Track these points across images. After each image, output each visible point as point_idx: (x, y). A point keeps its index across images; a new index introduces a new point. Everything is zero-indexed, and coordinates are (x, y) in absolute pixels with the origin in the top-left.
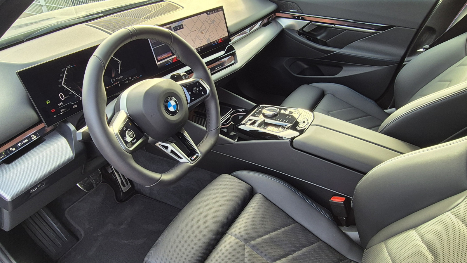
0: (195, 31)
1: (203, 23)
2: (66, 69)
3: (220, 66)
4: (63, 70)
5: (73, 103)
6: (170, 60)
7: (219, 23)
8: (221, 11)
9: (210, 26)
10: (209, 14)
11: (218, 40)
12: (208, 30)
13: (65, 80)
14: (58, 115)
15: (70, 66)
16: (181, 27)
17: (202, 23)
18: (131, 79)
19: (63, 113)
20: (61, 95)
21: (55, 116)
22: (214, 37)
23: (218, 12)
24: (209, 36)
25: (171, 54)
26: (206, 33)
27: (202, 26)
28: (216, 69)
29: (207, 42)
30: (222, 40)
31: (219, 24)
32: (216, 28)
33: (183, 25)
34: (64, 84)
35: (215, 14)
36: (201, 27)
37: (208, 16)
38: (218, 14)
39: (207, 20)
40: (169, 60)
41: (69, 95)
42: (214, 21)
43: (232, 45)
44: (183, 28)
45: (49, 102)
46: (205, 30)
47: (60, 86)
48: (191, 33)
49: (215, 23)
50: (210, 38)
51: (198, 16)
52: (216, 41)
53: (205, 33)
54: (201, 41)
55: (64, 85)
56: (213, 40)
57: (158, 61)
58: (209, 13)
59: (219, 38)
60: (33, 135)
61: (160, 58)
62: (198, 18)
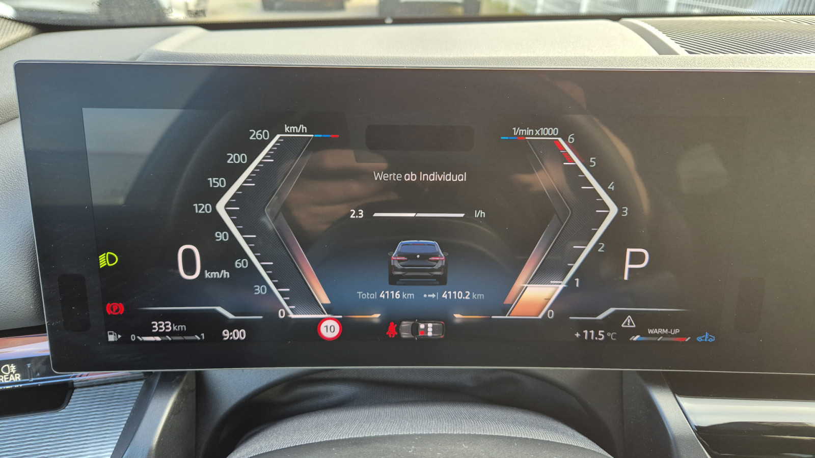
2: (278, 136)
4: (256, 135)
5: (230, 316)
13: (241, 188)
14: (133, 337)
15: (302, 127)
18: (634, 332)
19: (158, 339)
20: (188, 255)
21: (111, 338)
34: (227, 206)
41: (230, 268)
45: (112, 259)
47: (203, 209)
55: (230, 213)
60: (12, 368)
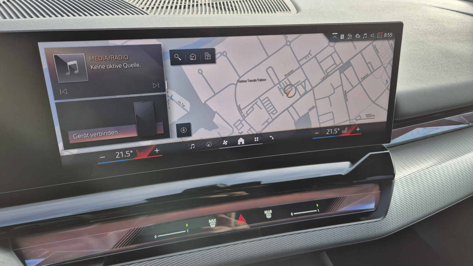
0: (261, 80)
1: (301, 63)
3: (316, 208)
6: (124, 150)
7: (367, 75)
8: (387, 39)
9: (324, 79)
10: (338, 40)
11: (343, 127)
12: (313, 89)
16: (208, 56)
17: (299, 62)
22: (330, 116)
23: (376, 39)
24: (310, 110)
25: (135, 135)
26: (301, 96)
27: (292, 72)
28: (294, 216)
29: (296, 123)
30: (357, 132)
31: (364, 78)
32: (347, 87)
33: (217, 52)
35: (360, 45)
36: (287, 75)
37: (332, 44)
38: (375, 47)
39: (320, 57)
40: (119, 150)
42: (348, 65)
43: (389, 153)
44: (213, 61)
46: (300, 88)
48: (239, 84)
49: (349, 72)
50: (313, 115)
51: (289, 36)
52: (333, 127)
53: (297, 96)
54: (273, 117)
56: (320, 123)
57: (67, 146)
58: (339, 36)
59: (348, 123)
61: (76, 137)
62: (288, 44)
